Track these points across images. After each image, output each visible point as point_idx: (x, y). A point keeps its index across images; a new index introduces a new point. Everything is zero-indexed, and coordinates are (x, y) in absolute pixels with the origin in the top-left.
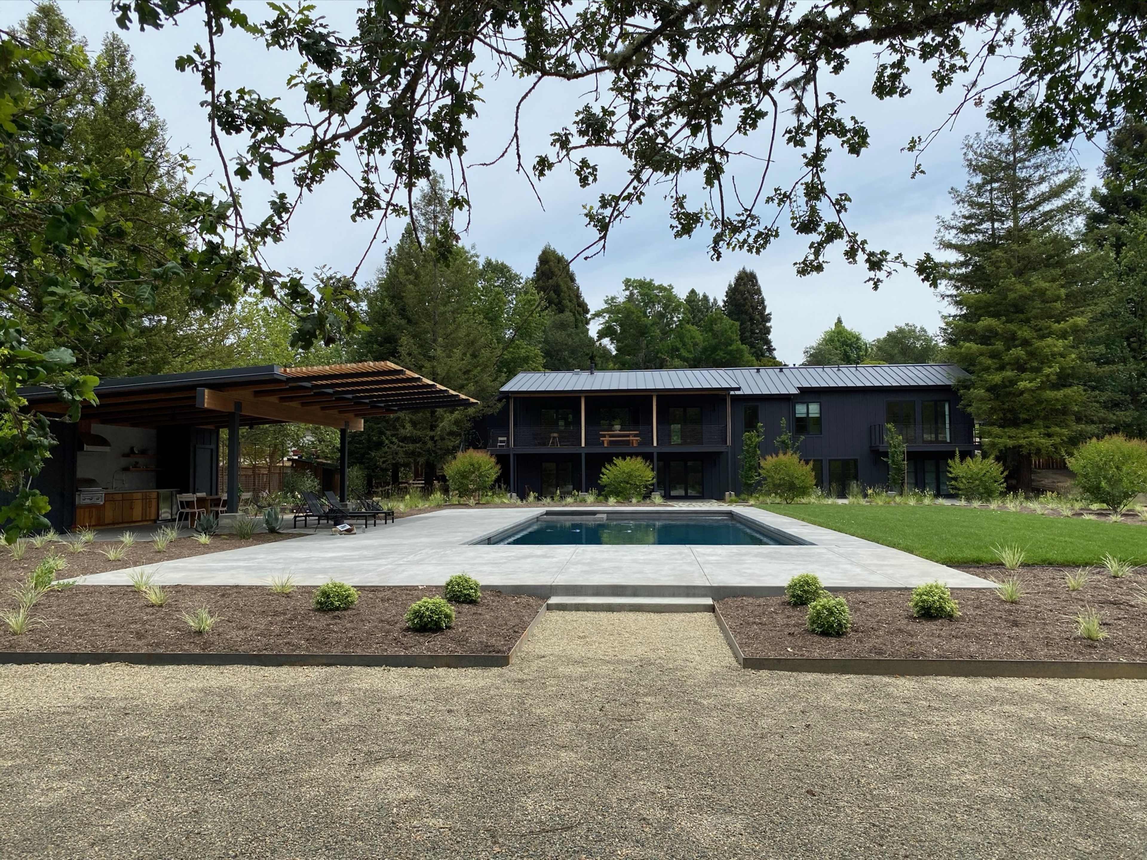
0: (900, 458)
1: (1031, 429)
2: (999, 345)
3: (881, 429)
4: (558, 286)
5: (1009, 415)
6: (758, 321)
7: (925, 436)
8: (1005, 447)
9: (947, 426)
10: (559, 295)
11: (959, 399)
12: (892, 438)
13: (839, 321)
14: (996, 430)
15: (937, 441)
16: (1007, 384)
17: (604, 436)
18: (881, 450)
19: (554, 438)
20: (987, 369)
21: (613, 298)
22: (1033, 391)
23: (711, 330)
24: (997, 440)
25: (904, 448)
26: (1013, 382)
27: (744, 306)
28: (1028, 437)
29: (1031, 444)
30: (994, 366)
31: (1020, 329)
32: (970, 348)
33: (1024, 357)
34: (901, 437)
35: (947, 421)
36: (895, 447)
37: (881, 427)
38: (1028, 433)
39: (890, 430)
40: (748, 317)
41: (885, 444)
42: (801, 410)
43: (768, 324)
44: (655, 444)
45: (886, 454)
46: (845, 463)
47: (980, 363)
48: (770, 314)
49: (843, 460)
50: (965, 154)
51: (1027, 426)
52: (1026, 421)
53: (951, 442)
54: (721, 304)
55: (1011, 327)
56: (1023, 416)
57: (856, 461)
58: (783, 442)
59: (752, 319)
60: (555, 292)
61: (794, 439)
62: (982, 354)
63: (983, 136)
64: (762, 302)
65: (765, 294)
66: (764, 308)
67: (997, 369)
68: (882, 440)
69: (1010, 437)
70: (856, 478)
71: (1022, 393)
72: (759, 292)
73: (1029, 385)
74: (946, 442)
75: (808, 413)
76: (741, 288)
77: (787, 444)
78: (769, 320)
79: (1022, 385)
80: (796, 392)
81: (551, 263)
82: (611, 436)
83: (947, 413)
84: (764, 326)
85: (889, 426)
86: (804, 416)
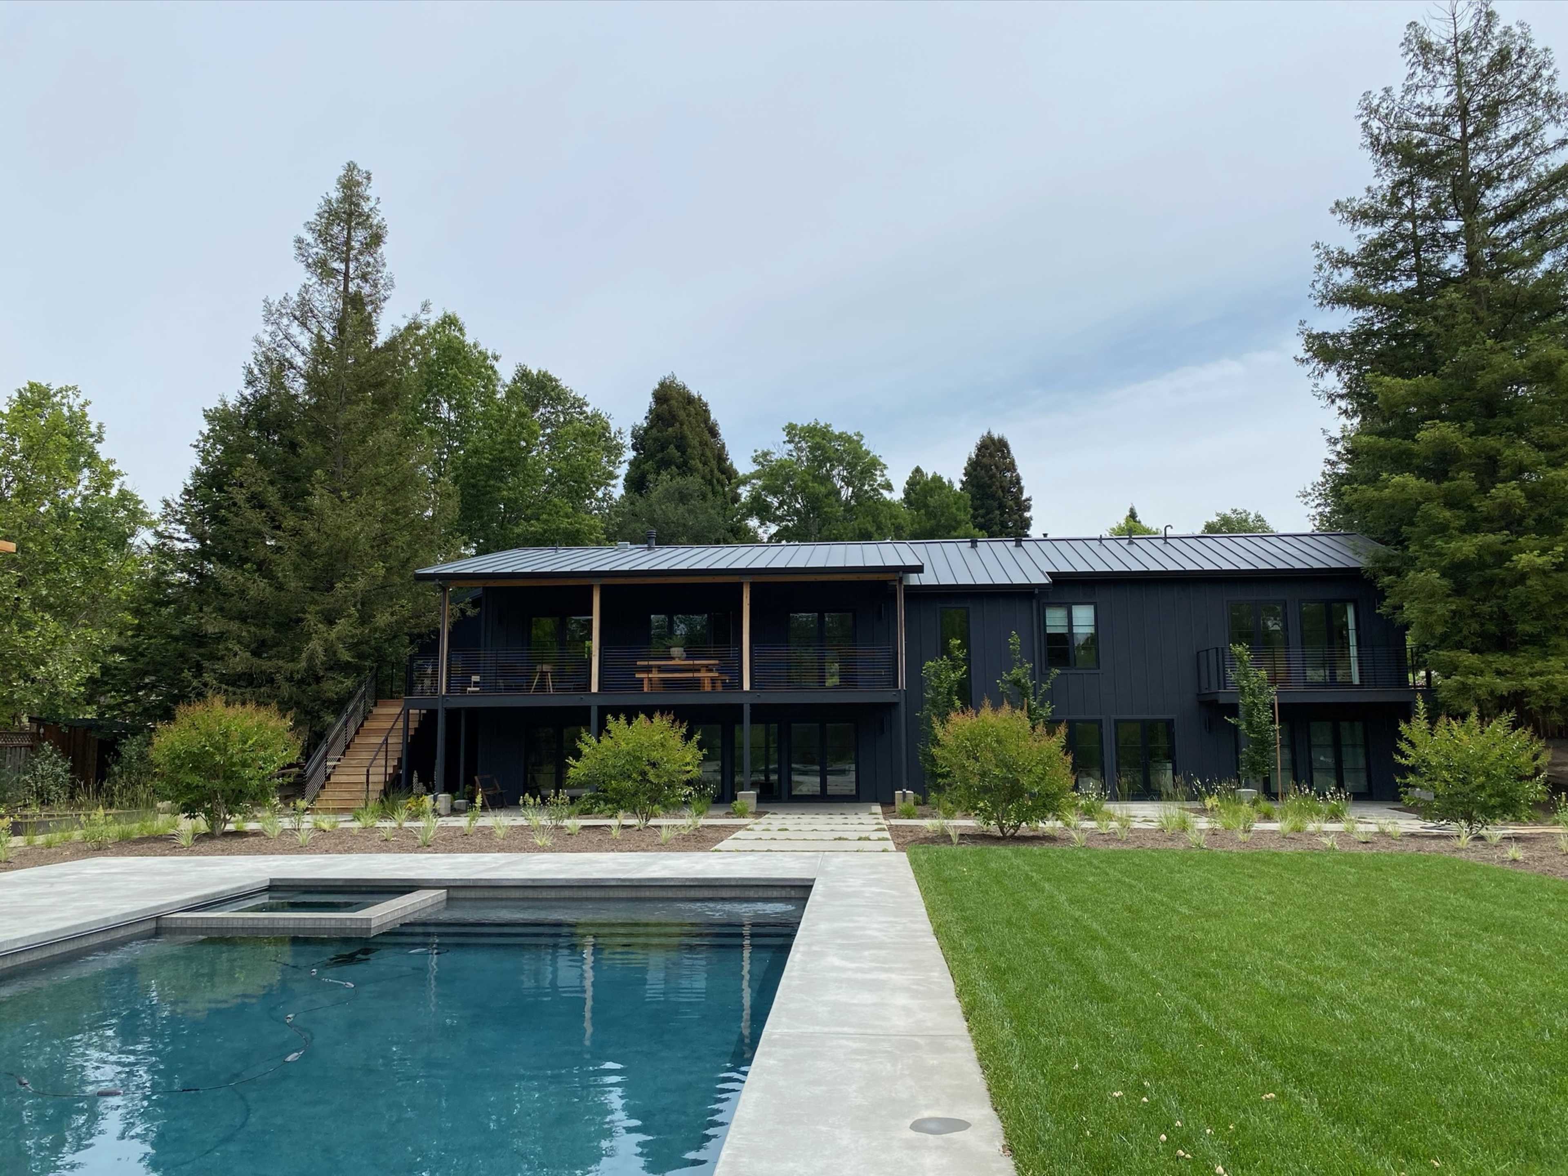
0: (1267, 715)
1: (1544, 657)
2: (1465, 480)
3: (1222, 657)
4: (683, 437)
5: (1492, 628)
6: (1011, 509)
7: (1310, 673)
8: (1492, 693)
9: (1353, 651)
10: (683, 453)
11: (1381, 596)
12: (1246, 676)
13: (1133, 515)
14: (1467, 658)
15: (1332, 682)
16: (1489, 559)
17: (648, 669)
18: (1223, 700)
19: (543, 674)
20: (1442, 529)
21: (765, 455)
22: (1545, 573)
23: (926, 506)
24: (1471, 680)
25: (1272, 695)
26: (1502, 557)
27: (990, 487)
28: (1541, 673)
29: (1550, 687)
30: (1457, 523)
31: (1508, 445)
32: (1403, 487)
33: (1523, 501)
34: (1263, 674)
35: (1353, 640)
36: (1253, 694)
37: (1221, 653)
38: (1539, 665)
39: (1240, 658)
40: (996, 504)
41: (1230, 689)
42: (1055, 620)
43: (1027, 515)
44: (747, 686)
45: (1233, 710)
46: (1148, 728)
47: (1427, 517)
48: (1029, 499)
49: (1143, 722)
50: (1365, 124)
51: (1535, 650)
52: (1534, 640)
53: (1361, 685)
54: (958, 486)
55: (1491, 442)
56: (1525, 628)
57: (1169, 723)
58: (1016, 682)
59: (1002, 507)
60: (677, 447)
61: (1039, 674)
62: (1428, 499)
63: (1397, 93)
64: (1018, 481)
65: (1021, 470)
66: (1021, 490)
67: (1463, 531)
68: (1223, 682)
69: (1499, 673)
70: (1170, 756)
71: (1522, 577)
72: (1012, 467)
73: (1539, 561)
74: (1350, 684)
75: (1070, 625)
76: (985, 461)
77: (1024, 688)
78: (1028, 508)
79: (1524, 560)
80: (1044, 580)
81: (673, 402)
82: (661, 669)
83: (1351, 624)
84: (1021, 516)
85: (1238, 649)
86: (1064, 630)
